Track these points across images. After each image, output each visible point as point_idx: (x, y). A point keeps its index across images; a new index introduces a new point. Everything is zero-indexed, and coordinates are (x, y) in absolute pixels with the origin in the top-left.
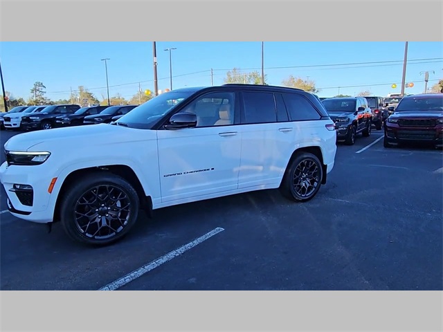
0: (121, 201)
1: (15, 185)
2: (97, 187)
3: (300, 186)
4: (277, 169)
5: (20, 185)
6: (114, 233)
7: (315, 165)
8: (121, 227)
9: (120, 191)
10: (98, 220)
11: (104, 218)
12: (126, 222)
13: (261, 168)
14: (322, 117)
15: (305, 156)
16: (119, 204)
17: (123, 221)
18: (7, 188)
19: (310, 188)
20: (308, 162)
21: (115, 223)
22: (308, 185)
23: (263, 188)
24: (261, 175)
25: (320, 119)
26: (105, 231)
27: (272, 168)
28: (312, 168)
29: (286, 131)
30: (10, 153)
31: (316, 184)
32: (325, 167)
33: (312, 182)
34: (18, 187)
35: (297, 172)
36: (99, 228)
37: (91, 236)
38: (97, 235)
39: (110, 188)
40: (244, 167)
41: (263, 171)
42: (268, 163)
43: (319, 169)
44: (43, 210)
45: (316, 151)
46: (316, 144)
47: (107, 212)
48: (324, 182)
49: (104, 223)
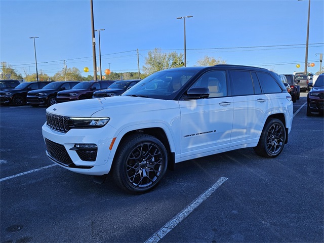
0: (155, 156)
1: (76, 145)
2: (142, 145)
3: (271, 145)
4: (256, 131)
5: (80, 144)
6: (151, 183)
7: (281, 128)
8: (156, 178)
9: (156, 148)
10: (140, 172)
11: (144, 170)
12: (158, 173)
13: (245, 131)
14: (283, 91)
15: (274, 121)
16: (153, 160)
17: (157, 173)
18: (68, 148)
19: (278, 147)
20: (276, 125)
21: (152, 174)
22: (276, 144)
23: (245, 146)
24: (244, 136)
25: (282, 92)
26: (145, 181)
27: (252, 131)
28: (279, 131)
29: (262, 101)
30: (71, 118)
31: (281, 143)
32: (287, 130)
33: (279, 142)
34: (78, 146)
35: (270, 133)
36: (142, 179)
37: (136, 185)
38: (140, 184)
39: (150, 146)
40: (234, 130)
41: (246, 133)
42: (249, 128)
43: (283, 132)
45: (281, 117)
46: (281, 111)
47: (146, 165)
48: (286, 142)
49: (145, 174)
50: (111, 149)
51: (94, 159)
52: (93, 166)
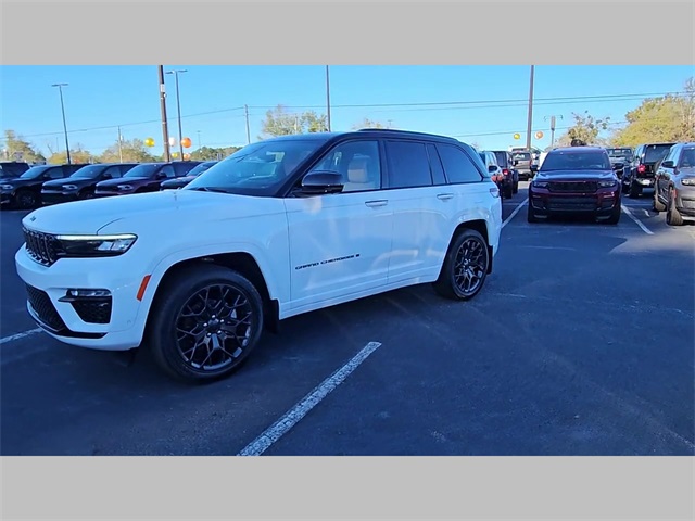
0: (237, 309)
1: (70, 291)
2: (207, 288)
3: (462, 278)
4: (436, 253)
5: (78, 290)
6: (230, 360)
7: (479, 247)
8: (240, 350)
9: (238, 293)
10: (207, 340)
11: (214, 337)
12: (245, 341)
13: (416, 252)
14: (483, 178)
15: (468, 234)
16: (234, 315)
17: (242, 340)
18: (54, 297)
19: (474, 280)
20: (472, 242)
21: (231, 344)
22: (472, 276)
23: (417, 281)
24: (414, 263)
25: (482, 181)
26: (217, 357)
27: (430, 252)
28: (476, 252)
29: (445, 198)
30: (58, 237)
31: (480, 274)
32: (490, 249)
33: (476, 271)
34: (76, 294)
35: (460, 256)
36: (210, 353)
37: (197, 366)
38: (206, 364)
39: (224, 290)
40: (396, 253)
41: (419, 258)
42: (422, 247)
43: (484, 253)
44: (126, 328)
45: (480, 225)
46: (481, 216)
47: (218, 327)
48: (489, 271)
49: (216, 345)
50: (140, 297)
51: (107, 320)
52: (105, 334)
